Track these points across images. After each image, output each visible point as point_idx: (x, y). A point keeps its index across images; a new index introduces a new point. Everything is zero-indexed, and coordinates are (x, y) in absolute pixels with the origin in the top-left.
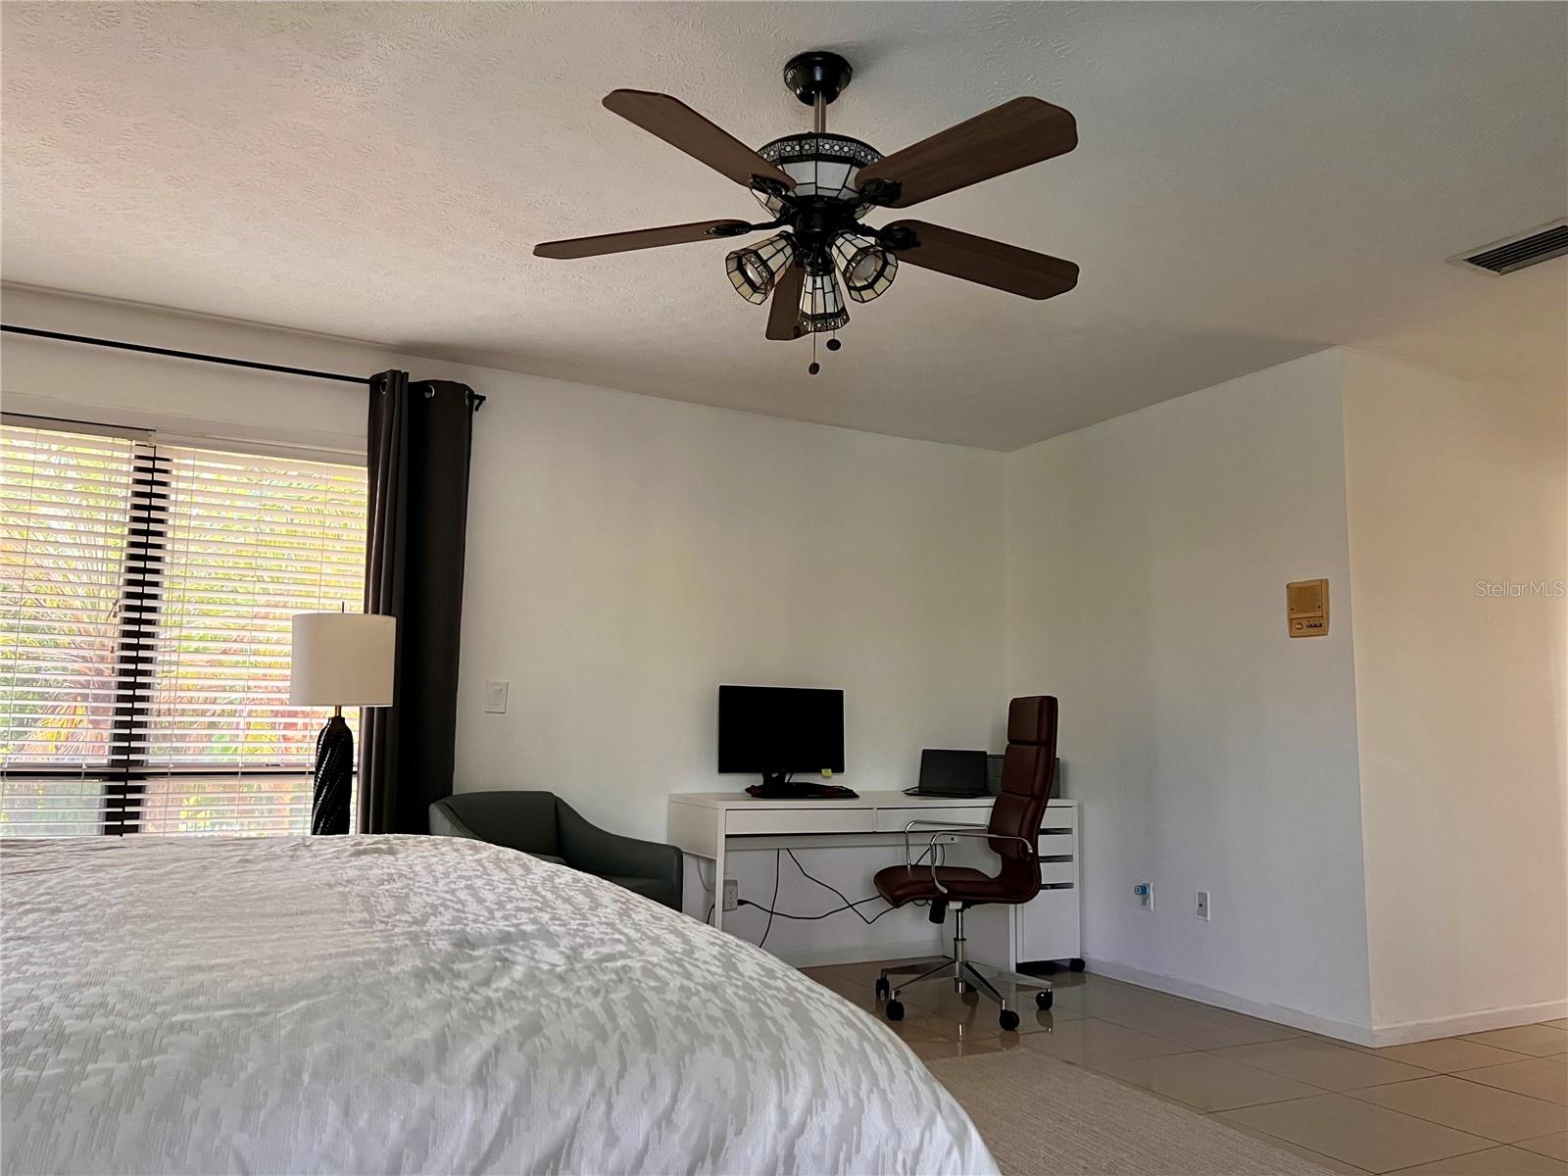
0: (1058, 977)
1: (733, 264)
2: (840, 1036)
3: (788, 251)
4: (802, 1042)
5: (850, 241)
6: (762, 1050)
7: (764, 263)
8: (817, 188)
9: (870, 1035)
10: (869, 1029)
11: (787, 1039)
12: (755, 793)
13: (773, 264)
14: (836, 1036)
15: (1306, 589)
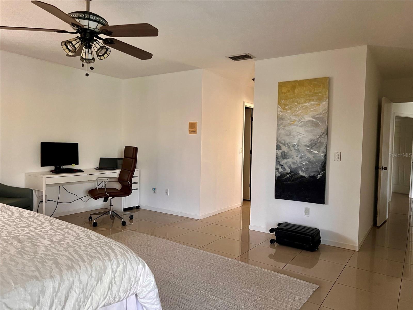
0: (133, 210)
1: (63, 44)
2: (120, 251)
3: (80, 42)
4: (113, 254)
5: (98, 44)
6: (106, 258)
7: (74, 46)
8: (88, 27)
9: (124, 249)
10: (124, 248)
11: (110, 254)
12: (53, 172)
13: (76, 46)
14: (119, 251)
15: (193, 124)
